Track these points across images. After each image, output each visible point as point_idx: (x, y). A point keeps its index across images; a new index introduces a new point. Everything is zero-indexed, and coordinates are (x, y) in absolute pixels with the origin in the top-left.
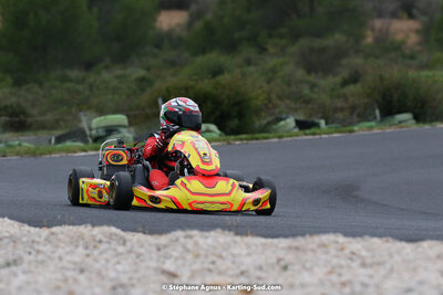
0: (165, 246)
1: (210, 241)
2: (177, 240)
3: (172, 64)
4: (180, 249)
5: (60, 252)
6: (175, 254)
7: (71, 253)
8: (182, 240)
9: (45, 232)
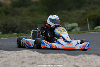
0: (77, 59)
1: (90, 58)
2: (80, 57)
3: (94, 9)
4: (81, 60)
5: (48, 60)
6: (80, 61)
7: (51, 61)
8: (82, 57)
9: (44, 55)
